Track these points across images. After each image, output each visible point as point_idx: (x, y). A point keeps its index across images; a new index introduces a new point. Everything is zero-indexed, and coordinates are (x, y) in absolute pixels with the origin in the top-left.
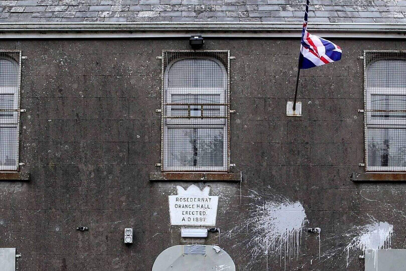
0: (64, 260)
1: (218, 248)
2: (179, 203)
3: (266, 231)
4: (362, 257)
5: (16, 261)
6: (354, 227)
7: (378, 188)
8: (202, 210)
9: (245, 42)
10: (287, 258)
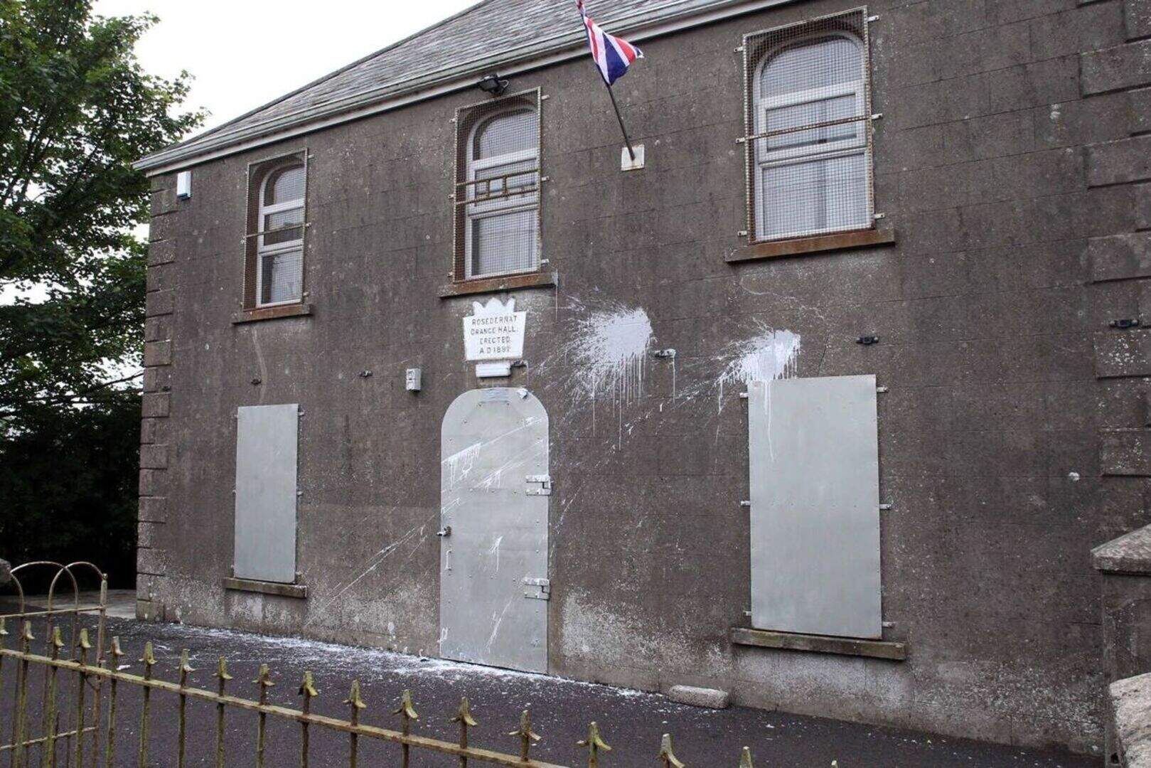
2: (476, 327)
3: (593, 361)
4: (745, 395)
5: (299, 421)
6: (732, 343)
7: (773, 270)
8: (505, 335)
10: (624, 403)
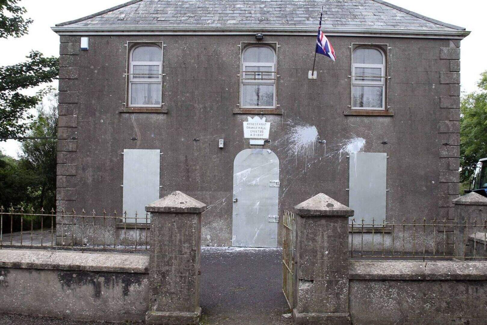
0: (186, 157)
1: (269, 151)
2: (248, 126)
3: (296, 142)
4: (348, 156)
5: (160, 157)
6: (344, 140)
7: (358, 119)
8: (261, 130)
9: (286, 37)
10: (307, 156)
